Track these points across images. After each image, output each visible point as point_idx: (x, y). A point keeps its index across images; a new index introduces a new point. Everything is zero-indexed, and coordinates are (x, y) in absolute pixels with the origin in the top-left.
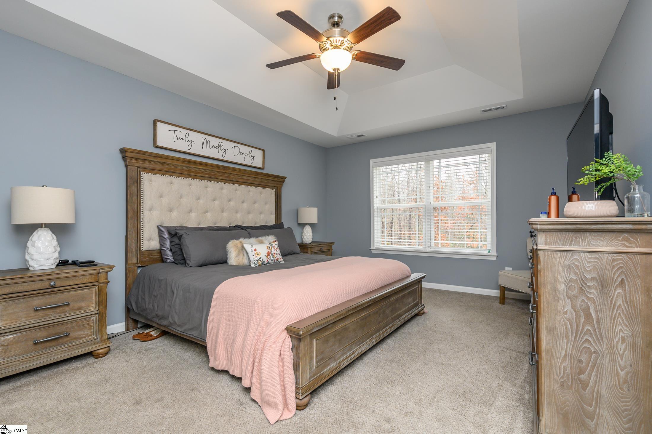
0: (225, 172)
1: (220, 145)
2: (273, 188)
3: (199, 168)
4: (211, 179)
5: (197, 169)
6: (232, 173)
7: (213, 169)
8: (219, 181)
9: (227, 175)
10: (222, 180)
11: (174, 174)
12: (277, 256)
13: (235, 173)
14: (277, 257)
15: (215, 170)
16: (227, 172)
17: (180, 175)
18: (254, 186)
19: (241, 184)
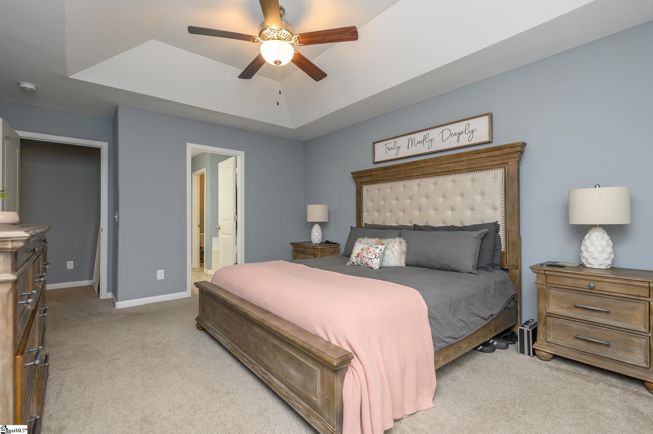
0: (417, 168)
1: (425, 137)
2: (497, 168)
3: (394, 171)
4: (407, 178)
5: (393, 173)
6: (424, 165)
7: (405, 168)
8: (416, 178)
9: (420, 169)
10: (417, 177)
11: (380, 182)
12: (366, 259)
13: (428, 165)
14: (366, 261)
15: (407, 168)
16: (419, 166)
17: (383, 181)
18: (461, 173)
19: (441, 175)
